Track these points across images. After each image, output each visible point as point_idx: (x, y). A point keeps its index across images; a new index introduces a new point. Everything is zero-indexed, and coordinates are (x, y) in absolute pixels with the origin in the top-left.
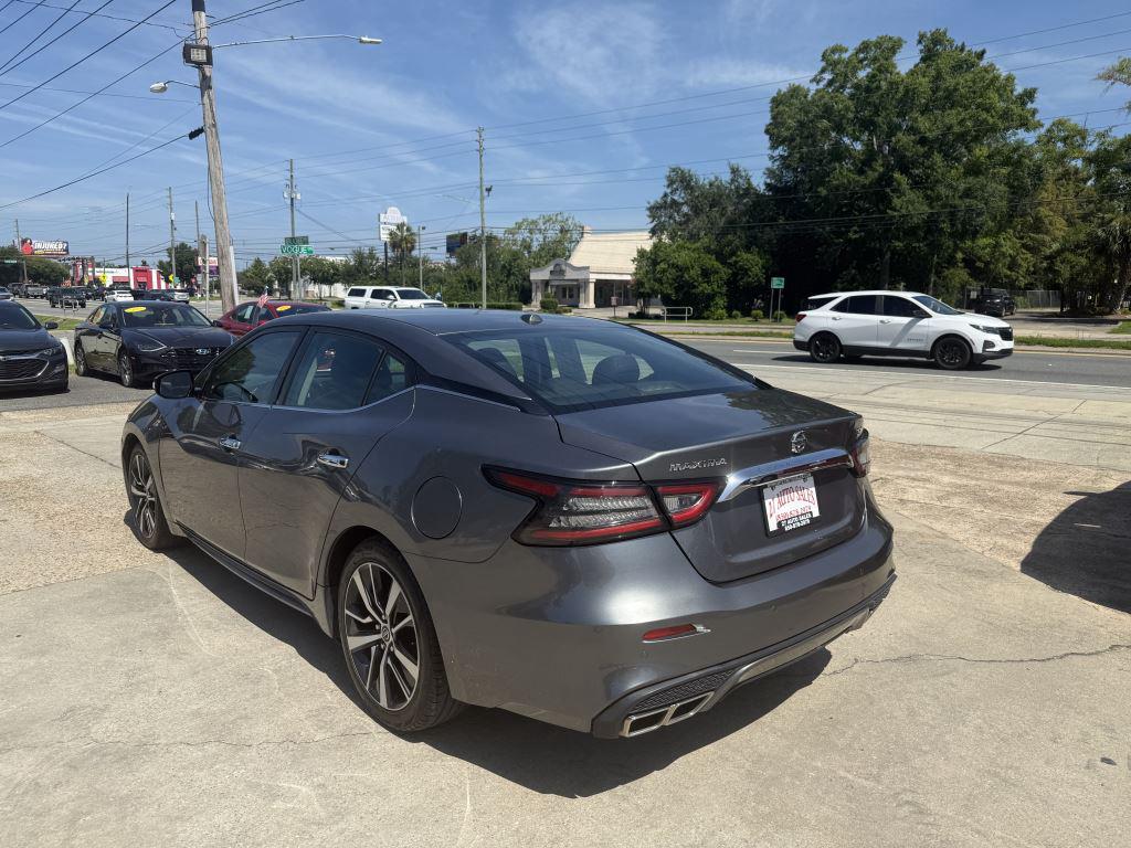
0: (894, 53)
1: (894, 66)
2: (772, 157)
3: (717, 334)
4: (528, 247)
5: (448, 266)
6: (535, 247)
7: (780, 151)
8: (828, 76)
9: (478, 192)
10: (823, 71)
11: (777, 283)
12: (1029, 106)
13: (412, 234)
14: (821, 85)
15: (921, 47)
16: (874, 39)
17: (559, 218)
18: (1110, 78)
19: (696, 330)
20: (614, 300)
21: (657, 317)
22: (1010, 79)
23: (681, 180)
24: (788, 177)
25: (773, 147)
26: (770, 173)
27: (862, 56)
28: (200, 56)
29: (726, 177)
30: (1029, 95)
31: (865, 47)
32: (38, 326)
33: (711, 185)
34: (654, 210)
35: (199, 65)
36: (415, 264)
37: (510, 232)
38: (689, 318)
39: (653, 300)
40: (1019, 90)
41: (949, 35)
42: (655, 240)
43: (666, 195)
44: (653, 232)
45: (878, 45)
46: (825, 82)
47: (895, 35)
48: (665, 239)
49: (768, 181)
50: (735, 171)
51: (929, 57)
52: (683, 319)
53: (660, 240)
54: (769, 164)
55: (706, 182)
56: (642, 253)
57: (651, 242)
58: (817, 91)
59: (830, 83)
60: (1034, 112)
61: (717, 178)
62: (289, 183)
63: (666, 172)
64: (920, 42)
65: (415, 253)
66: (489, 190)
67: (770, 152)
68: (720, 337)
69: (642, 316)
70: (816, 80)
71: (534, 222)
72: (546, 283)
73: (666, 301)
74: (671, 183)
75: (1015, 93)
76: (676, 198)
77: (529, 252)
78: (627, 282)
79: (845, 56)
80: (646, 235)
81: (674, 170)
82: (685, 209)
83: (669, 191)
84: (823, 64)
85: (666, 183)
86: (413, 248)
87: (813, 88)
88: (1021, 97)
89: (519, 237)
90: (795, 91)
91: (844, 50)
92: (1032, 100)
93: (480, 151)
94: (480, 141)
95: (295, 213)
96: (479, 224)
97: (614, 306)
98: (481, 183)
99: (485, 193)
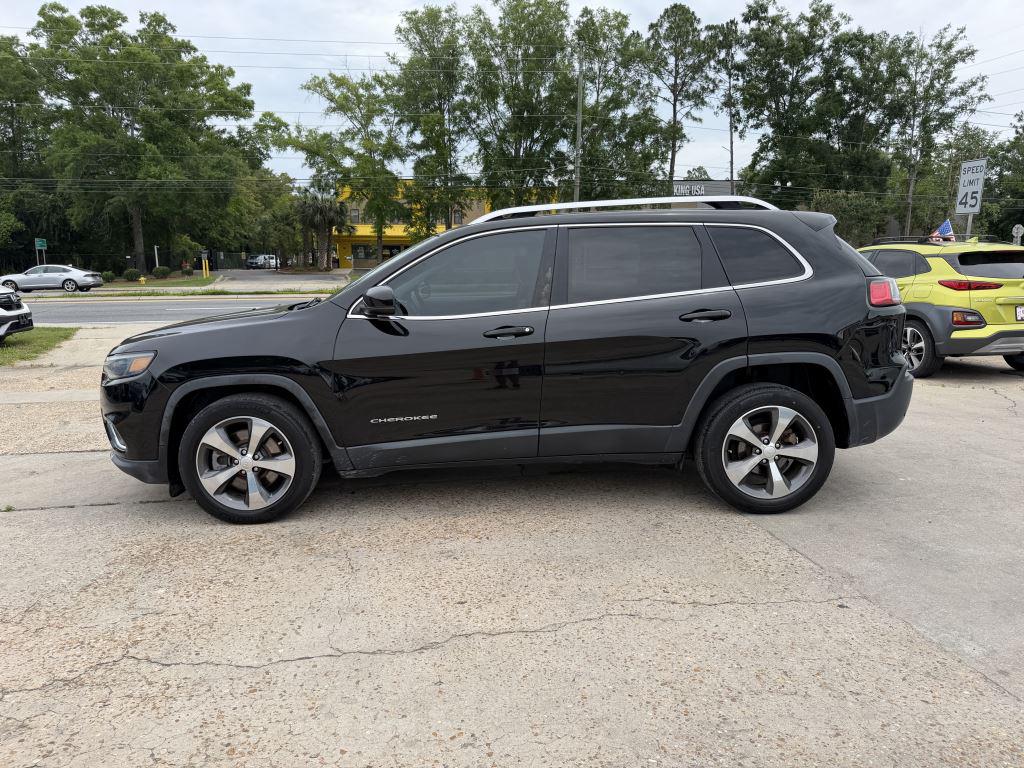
10: (39, 24)
11: (41, 245)
12: (247, 97)
15: (143, 26)
18: (309, 88)
27: (84, 20)
30: (247, 89)
31: (90, 12)
40: (233, 83)
41: (169, 20)
45: (102, 13)
58: (34, 47)
60: (252, 102)
64: (142, 20)
70: (32, 33)
79: (66, 15)
84: (41, 19)
87: (27, 40)
88: (239, 89)
90: (13, 41)
91: (64, 10)
92: (249, 93)
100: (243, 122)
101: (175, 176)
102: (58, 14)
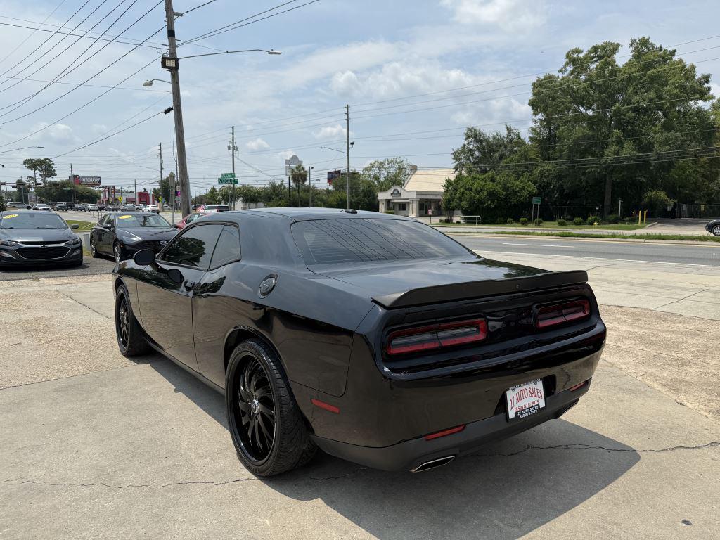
0: (614, 53)
1: (614, 61)
3: (493, 233)
4: (377, 178)
5: (328, 191)
6: (382, 179)
7: (540, 116)
8: (570, 68)
9: (346, 144)
10: (567, 64)
11: (536, 201)
12: (706, 85)
13: (306, 172)
14: (565, 75)
15: (632, 49)
16: (600, 43)
17: (398, 160)
19: (480, 230)
20: (430, 212)
21: (458, 223)
22: (693, 67)
23: (474, 135)
24: (545, 133)
25: (535, 114)
26: (533, 130)
27: (592, 55)
28: (171, 63)
29: (504, 133)
30: (706, 79)
31: (595, 49)
33: (494, 138)
34: (456, 155)
35: (171, 69)
36: (308, 189)
37: (366, 169)
38: (479, 223)
39: (455, 212)
40: (698, 76)
41: (651, 41)
42: (457, 173)
43: (465, 145)
44: (456, 168)
45: (603, 48)
46: (568, 72)
47: (614, 41)
48: (464, 173)
49: (531, 135)
50: (509, 130)
51: (638, 54)
52: (475, 223)
53: (461, 174)
54: (532, 125)
55: (491, 136)
56: (449, 182)
57: (455, 175)
58: (563, 78)
59: (572, 72)
60: (709, 89)
61: (497, 134)
62: (231, 140)
63: (465, 131)
64: (631, 45)
65: (307, 183)
66: (352, 144)
67: (533, 117)
68: (495, 235)
69: (448, 222)
70: (562, 71)
71: (381, 163)
72: (388, 201)
73: (465, 212)
74: (468, 137)
75: (696, 78)
76: (471, 147)
77: (378, 182)
78: (439, 200)
79: (581, 55)
81: (470, 130)
82: (477, 154)
83: (466, 142)
84: (567, 60)
85: (464, 137)
86: (305, 180)
87: (561, 75)
88: (699, 80)
89: (372, 173)
90: (549, 78)
91: (581, 52)
92: (707, 82)
93: (348, 120)
94: (347, 114)
95: (235, 159)
96: (347, 165)
97: (430, 216)
98: (348, 140)
99: (350, 146)
100: (701, 103)
101: (629, 151)
102: (575, 56)
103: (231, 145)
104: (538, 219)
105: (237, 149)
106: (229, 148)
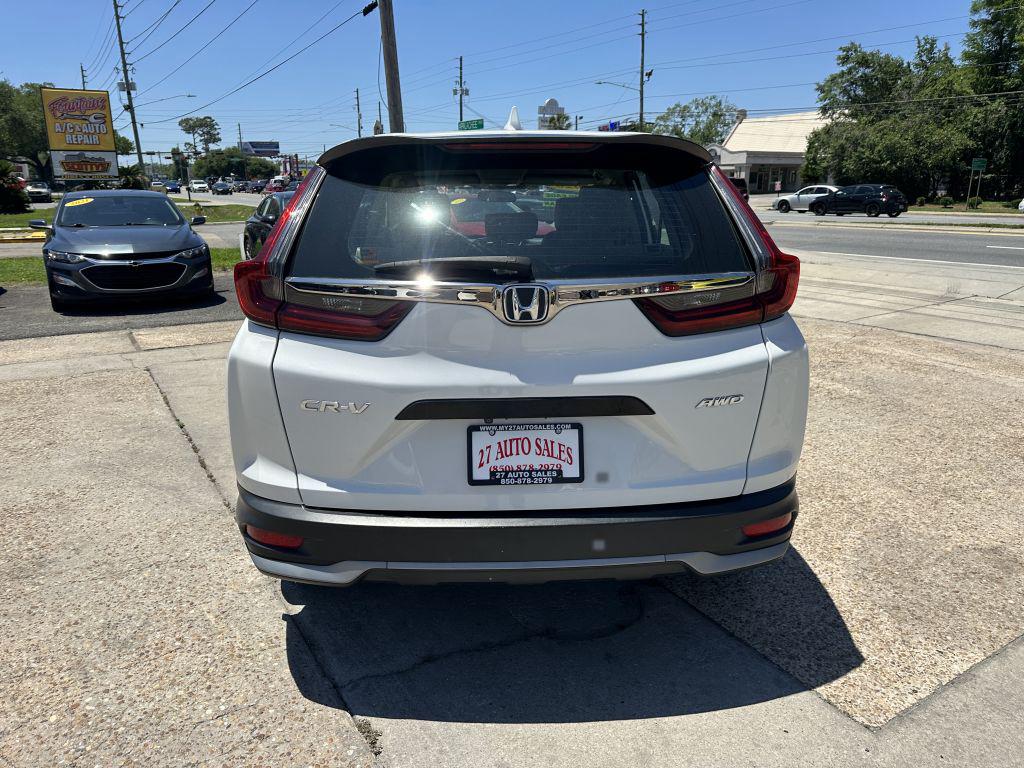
2: (974, 24)
4: (679, 133)
6: (687, 133)
7: (984, 15)
9: (639, 76)
11: (977, 165)
17: (713, 102)
20: (776, 185)
32: (182, 222)
34: (825, 89)
37: (663, 117)
44: (824, 110)
49: (967, 49)
54: (969, 31)
56: (815, 134)
57: (822, 123)
62: (458, 80)
66: (649, 74)
67: (971, 17)
80: (815, 114)
89: (671, 124)
93: (643, 35)
94: (642, 25)
95: (464, 108)
96: (639, 111)
97: (779, 192)
98: (642, 68)
99: (645, 78)
103: (458, 87)
104: (977, 198)
105: (467, 92)
106: (455, 92)
